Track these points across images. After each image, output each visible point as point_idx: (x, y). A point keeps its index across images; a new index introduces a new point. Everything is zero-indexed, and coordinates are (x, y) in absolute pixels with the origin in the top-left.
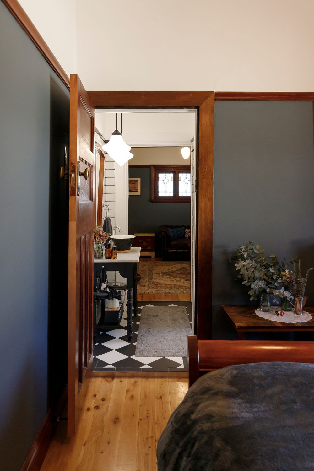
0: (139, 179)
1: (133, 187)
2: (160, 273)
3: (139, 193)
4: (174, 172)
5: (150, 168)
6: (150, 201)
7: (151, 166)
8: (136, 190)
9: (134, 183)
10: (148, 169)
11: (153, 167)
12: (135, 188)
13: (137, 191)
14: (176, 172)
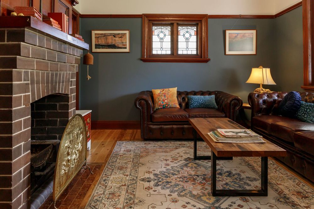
0: (127, 32)
1: (120, 42)
2: (152, 176)
3: (127, 50)
4: (172, 25)
5: (142, 18)
6: (141, 60)
7: (143, 16)
8: (124, 45)
9: (121, 37)
10: (140, 19)
11: (145, 17)
12: (123, 43)
13: (125, 47)
14: (175, 25)
